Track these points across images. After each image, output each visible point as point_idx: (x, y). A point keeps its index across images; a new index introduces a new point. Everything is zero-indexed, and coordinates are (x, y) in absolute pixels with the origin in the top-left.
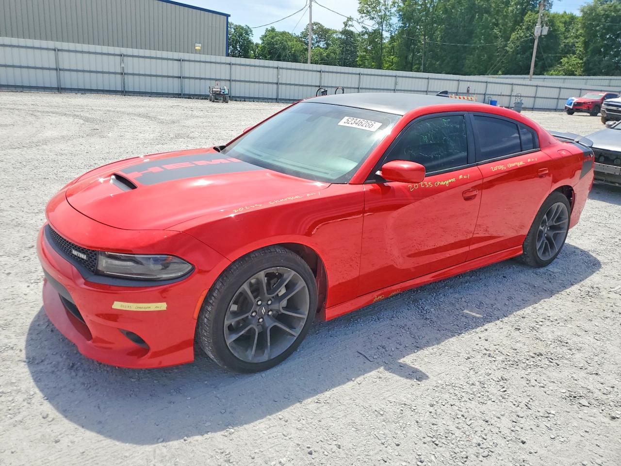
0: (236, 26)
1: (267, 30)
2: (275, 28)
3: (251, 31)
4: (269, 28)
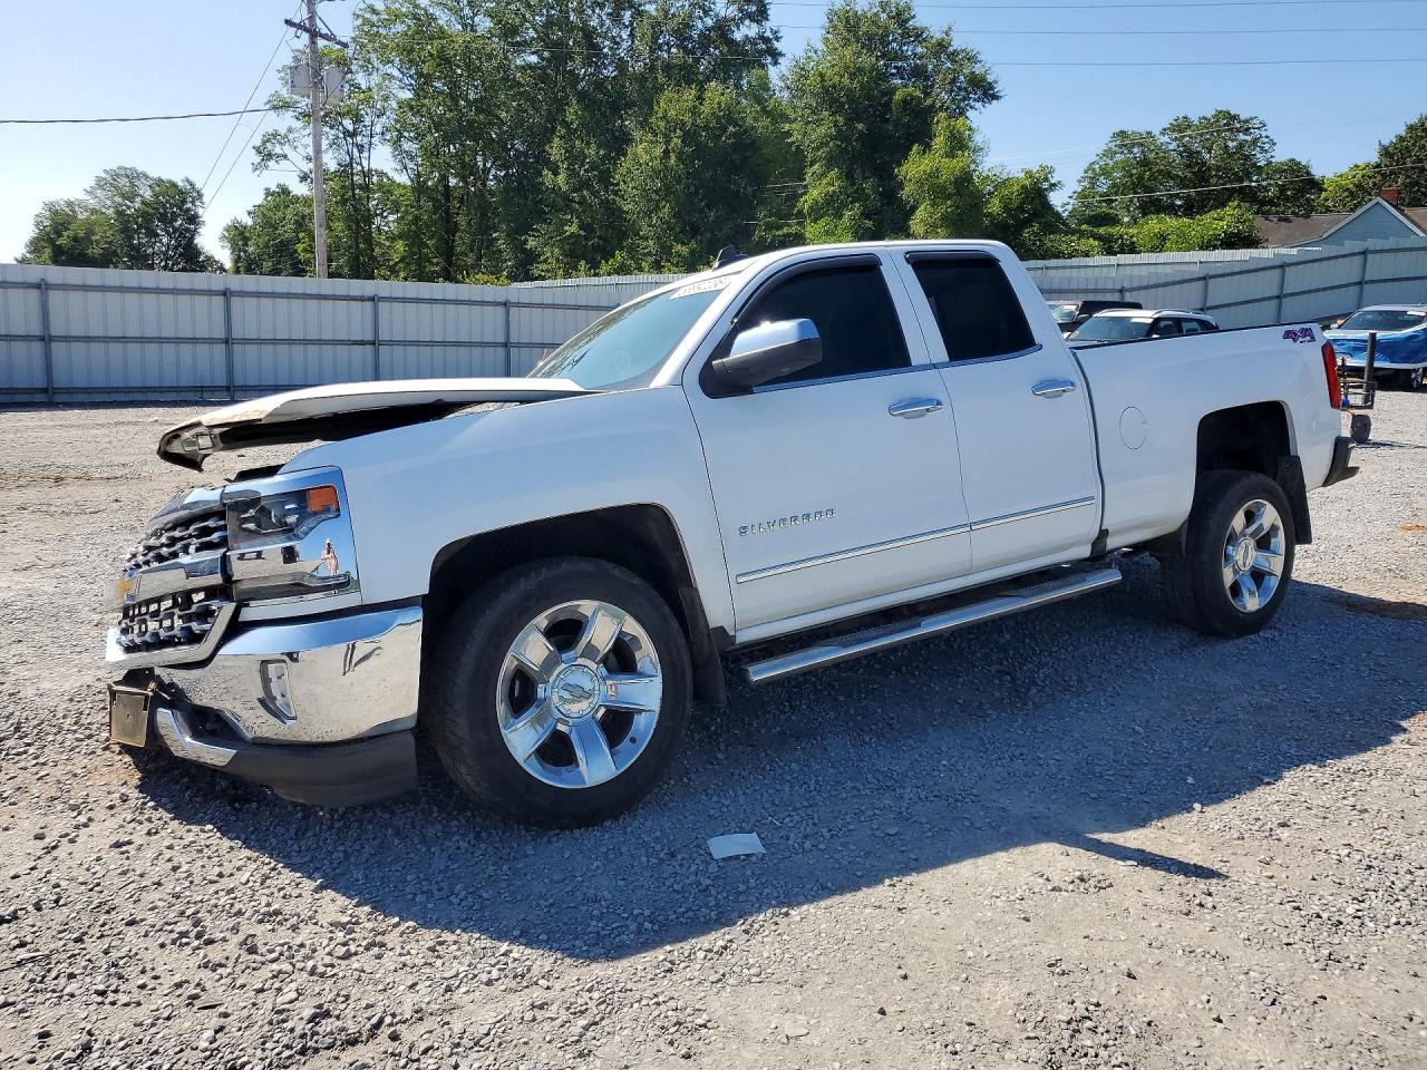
0: (160, 182)
1: (268, 193)
2: (290, 189)
3: (200, 196)
4: (274, 188)
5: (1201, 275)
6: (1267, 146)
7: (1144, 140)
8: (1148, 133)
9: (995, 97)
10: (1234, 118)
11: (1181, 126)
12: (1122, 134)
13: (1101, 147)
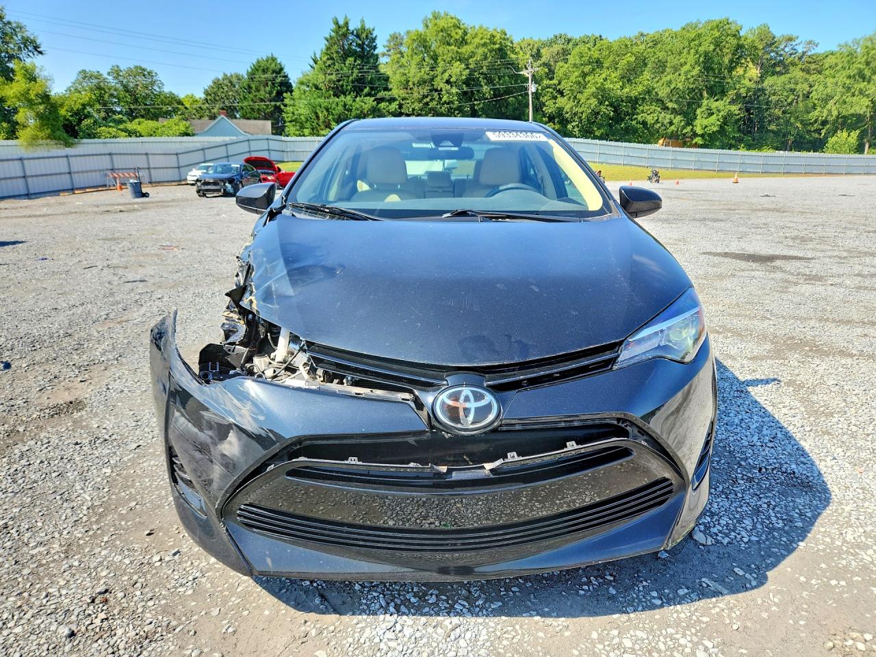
5: (201, 148)
6: (160, 85)
7: (98, 76)
8: (98, 72)
9: (40, 53)
10: (144, 70)
11: (116, 72)
12: (84, 71)
13: (73, 78)
